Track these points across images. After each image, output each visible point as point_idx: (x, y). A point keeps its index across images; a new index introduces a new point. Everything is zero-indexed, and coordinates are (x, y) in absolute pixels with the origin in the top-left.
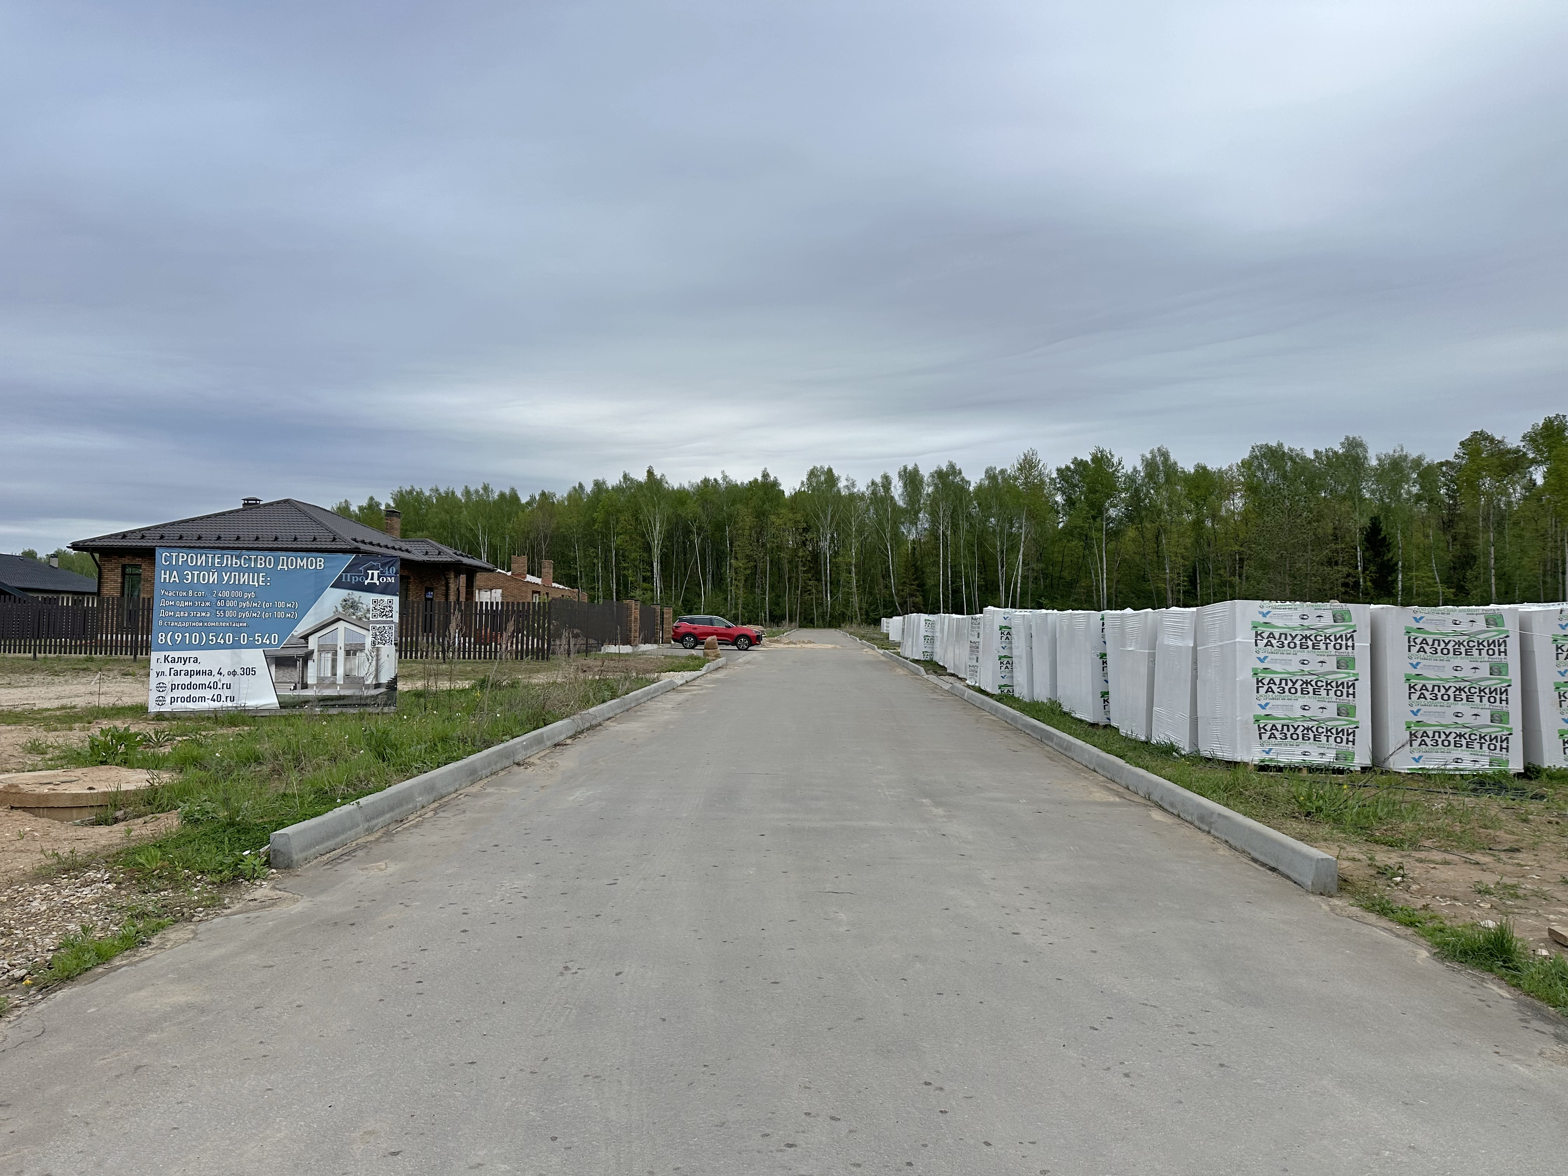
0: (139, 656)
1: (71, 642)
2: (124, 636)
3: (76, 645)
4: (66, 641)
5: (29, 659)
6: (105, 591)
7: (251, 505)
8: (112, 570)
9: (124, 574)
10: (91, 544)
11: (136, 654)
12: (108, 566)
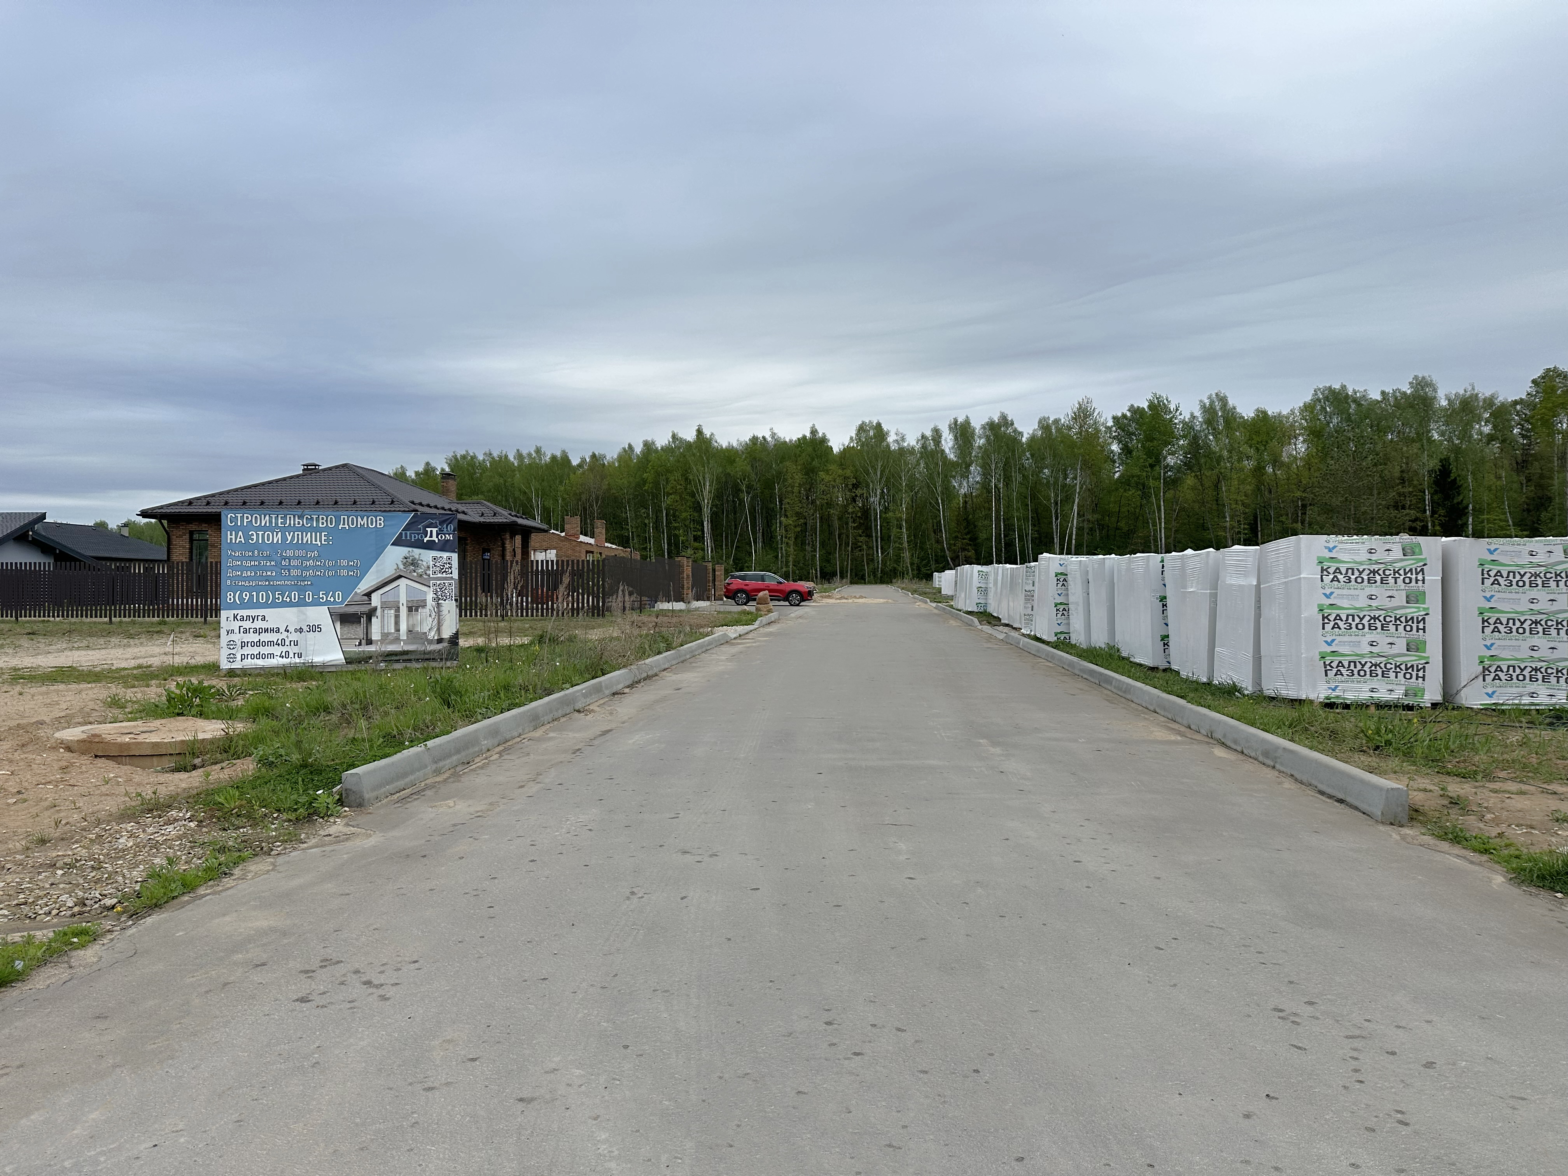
0: (209, 618)
1: (144, 607)
2: (194, 600)
3: (149, 610)
4: (139, 607)
5: (106, 623)
6: (175, 558)
7: (310, 470)
8: (181, 536)
9: (191, 540)
10: (159, 511)
11: (206, 617)
12: (175, 532)
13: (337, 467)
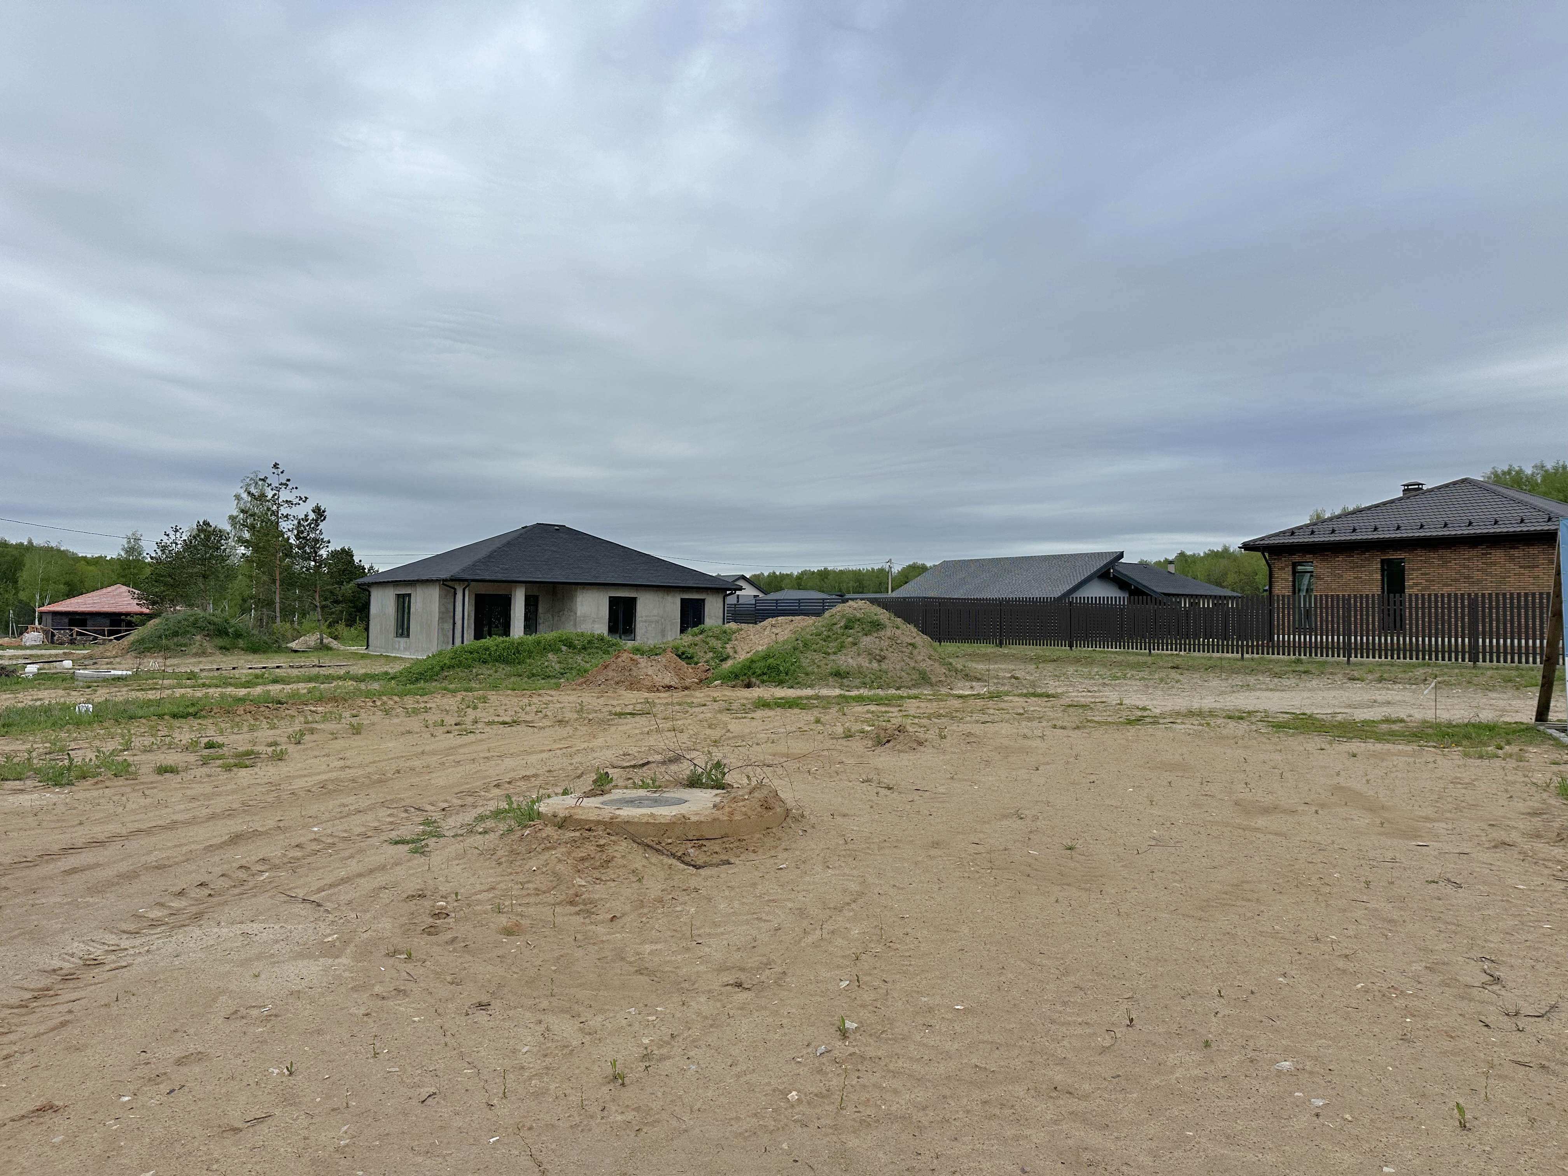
6: (1276, 591)
7: (1412, 490)
8: (1283, 569)
9: (1294, 572)
10: (1262, 542)
12: (1278, 564)
13: (1454, 483)
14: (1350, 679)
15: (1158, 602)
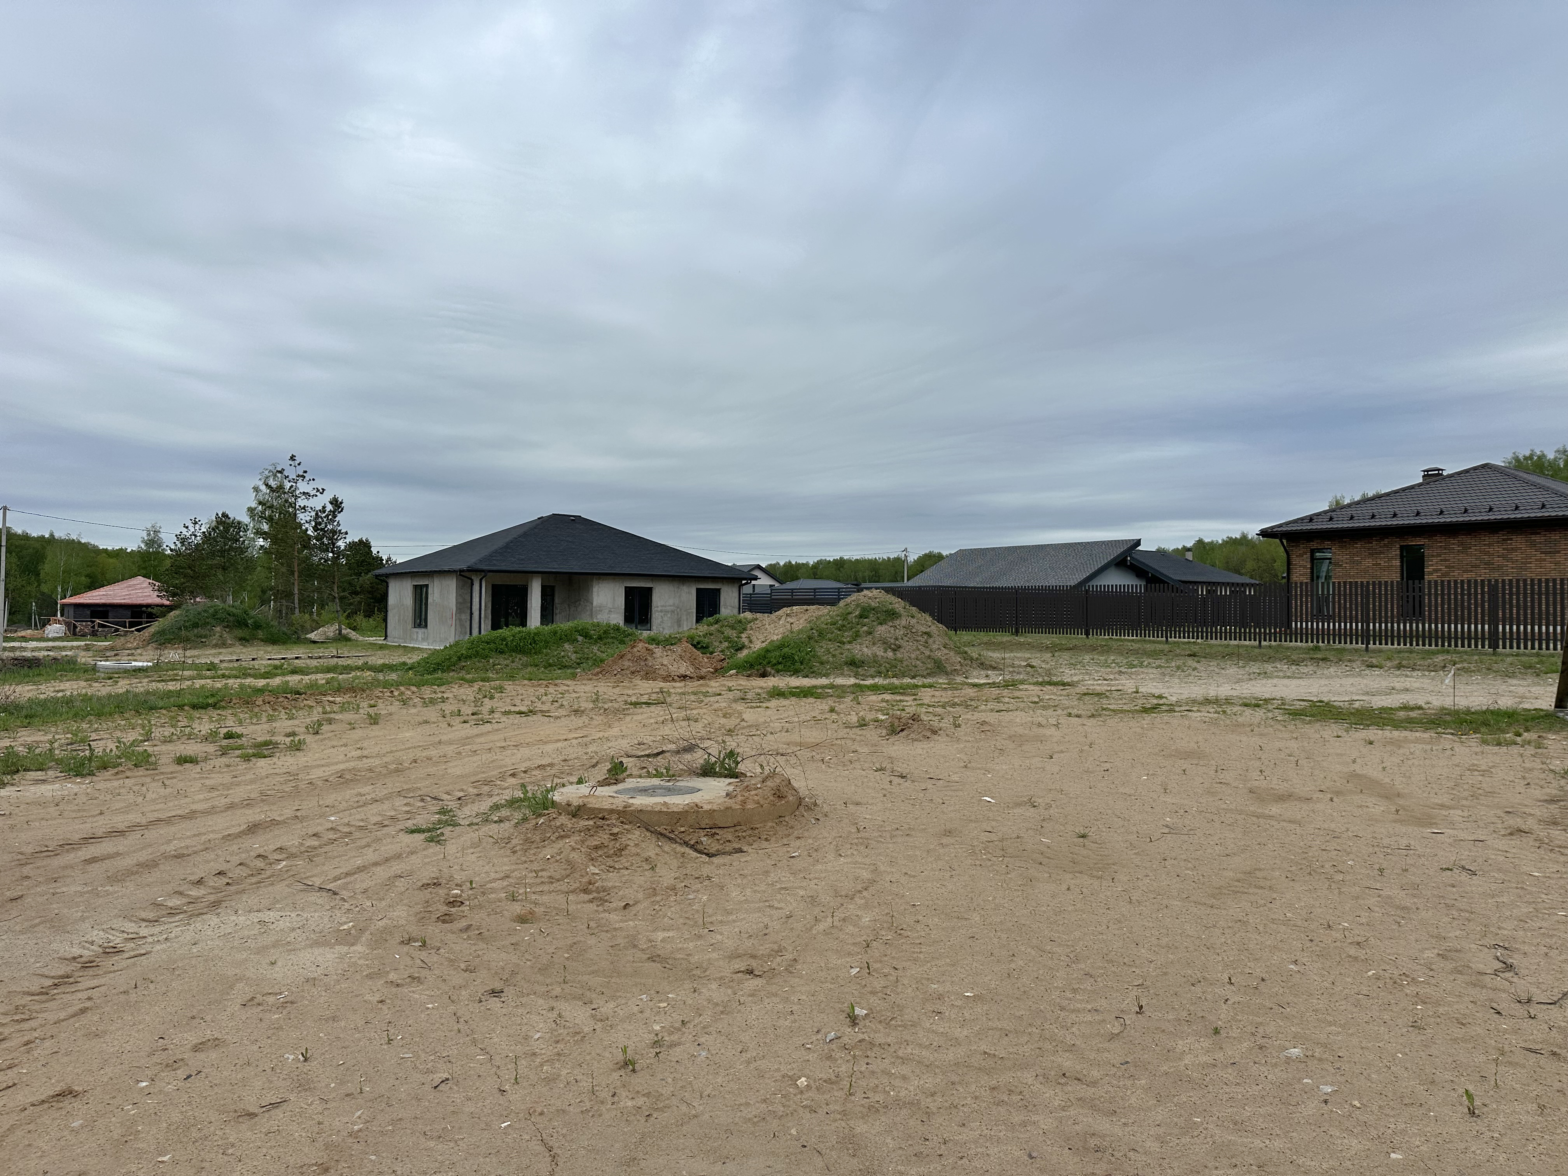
6: (1295, 578)
7: (1432, 476)
8: (1301, 555)
9: (1313, 559)
10: (1280, 529)
12: (1295, 552)
13: (1475, 469)
14: (1368, 666)
15: (1175, 590)
